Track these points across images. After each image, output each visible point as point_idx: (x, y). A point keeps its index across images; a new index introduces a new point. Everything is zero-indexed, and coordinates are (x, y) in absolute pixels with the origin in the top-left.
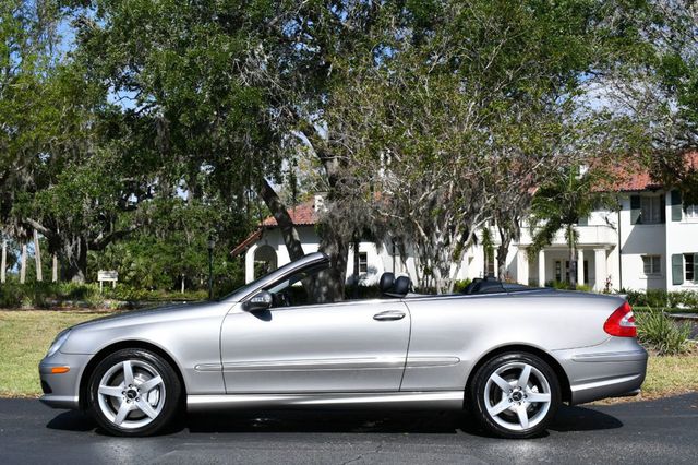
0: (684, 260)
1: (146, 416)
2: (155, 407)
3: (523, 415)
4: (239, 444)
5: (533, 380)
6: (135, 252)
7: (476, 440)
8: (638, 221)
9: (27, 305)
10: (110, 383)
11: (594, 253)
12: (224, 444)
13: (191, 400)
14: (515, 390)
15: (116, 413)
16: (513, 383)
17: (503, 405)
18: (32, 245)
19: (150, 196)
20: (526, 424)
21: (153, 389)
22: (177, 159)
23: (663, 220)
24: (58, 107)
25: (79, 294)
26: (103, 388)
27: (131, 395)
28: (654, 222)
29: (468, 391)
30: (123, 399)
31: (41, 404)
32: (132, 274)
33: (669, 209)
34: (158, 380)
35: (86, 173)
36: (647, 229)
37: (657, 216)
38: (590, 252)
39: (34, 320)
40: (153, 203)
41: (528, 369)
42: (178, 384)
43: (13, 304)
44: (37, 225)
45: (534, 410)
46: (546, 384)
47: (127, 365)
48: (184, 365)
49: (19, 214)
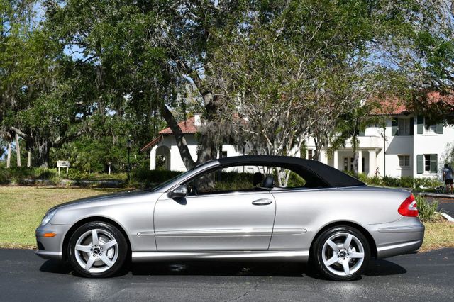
0: (424, 158)
1: (105, 265)
2: (111, 259)
3: (346, 266)
4: (166, 283)
5: (353, 244)
6: (79, 149)
7: (317, 282)
8: (396, 134)
9: (14, 183)
10: (82, 243)
11: (368, 153)
12: (156, 284)
13: (134, 255)
14: (342, 250)
15: (86, 262)
16: (341, 245)
17: (334, 259)
18: (14, 143)
19: (90, 114)
20: (349, 272)
21: (110, 248)
22: (110, 92)
23: (412, 133)
24: (34, 57)
25: (46, 175)
26: (78, 246)
27: (97, 251)
28: (406, 134)
29: (311, 250)
30: (91, 254)
31: (37, 257)
32: (77, 162)
33: (415, 127)
34: (114, 242)
35: (52, 100)
36: (401, 139)
37: (408, 131)
38: (366, 152)
39: (18, 193)
40: (92, 118)
41: (350, 237)
42: (126, 245)
43: (4, 182)
44: (18, 131)
45: (353, 263)
46: (361, 246)
47: (94, 232)
48: (131, 233)
49: (7, 124)
